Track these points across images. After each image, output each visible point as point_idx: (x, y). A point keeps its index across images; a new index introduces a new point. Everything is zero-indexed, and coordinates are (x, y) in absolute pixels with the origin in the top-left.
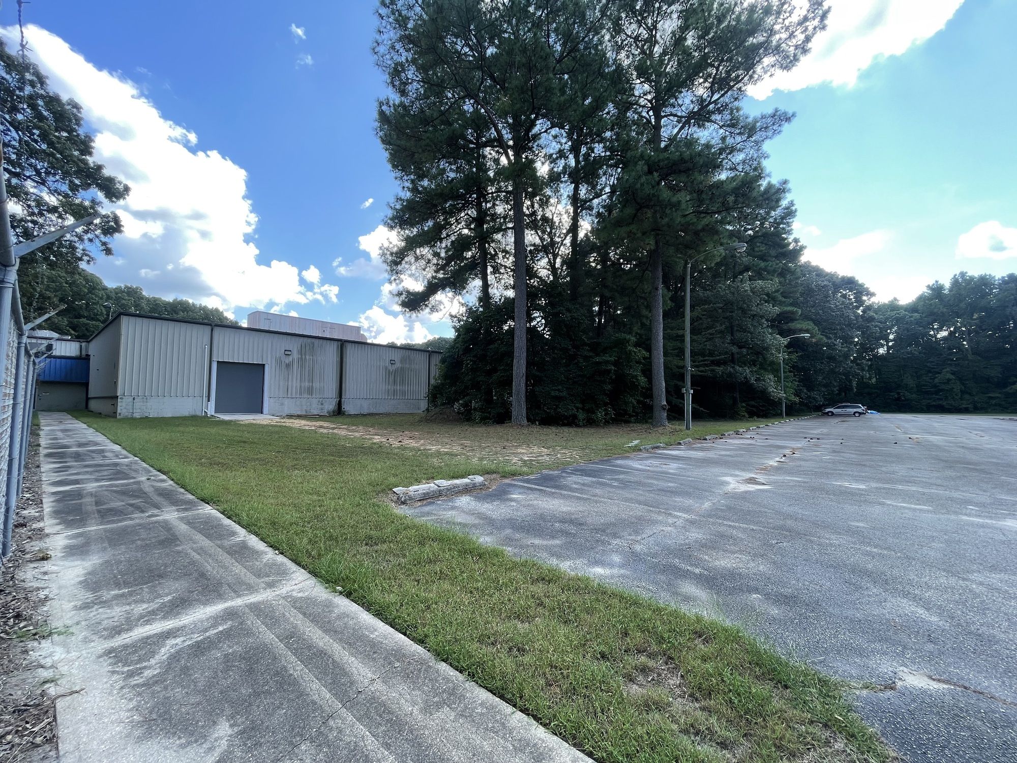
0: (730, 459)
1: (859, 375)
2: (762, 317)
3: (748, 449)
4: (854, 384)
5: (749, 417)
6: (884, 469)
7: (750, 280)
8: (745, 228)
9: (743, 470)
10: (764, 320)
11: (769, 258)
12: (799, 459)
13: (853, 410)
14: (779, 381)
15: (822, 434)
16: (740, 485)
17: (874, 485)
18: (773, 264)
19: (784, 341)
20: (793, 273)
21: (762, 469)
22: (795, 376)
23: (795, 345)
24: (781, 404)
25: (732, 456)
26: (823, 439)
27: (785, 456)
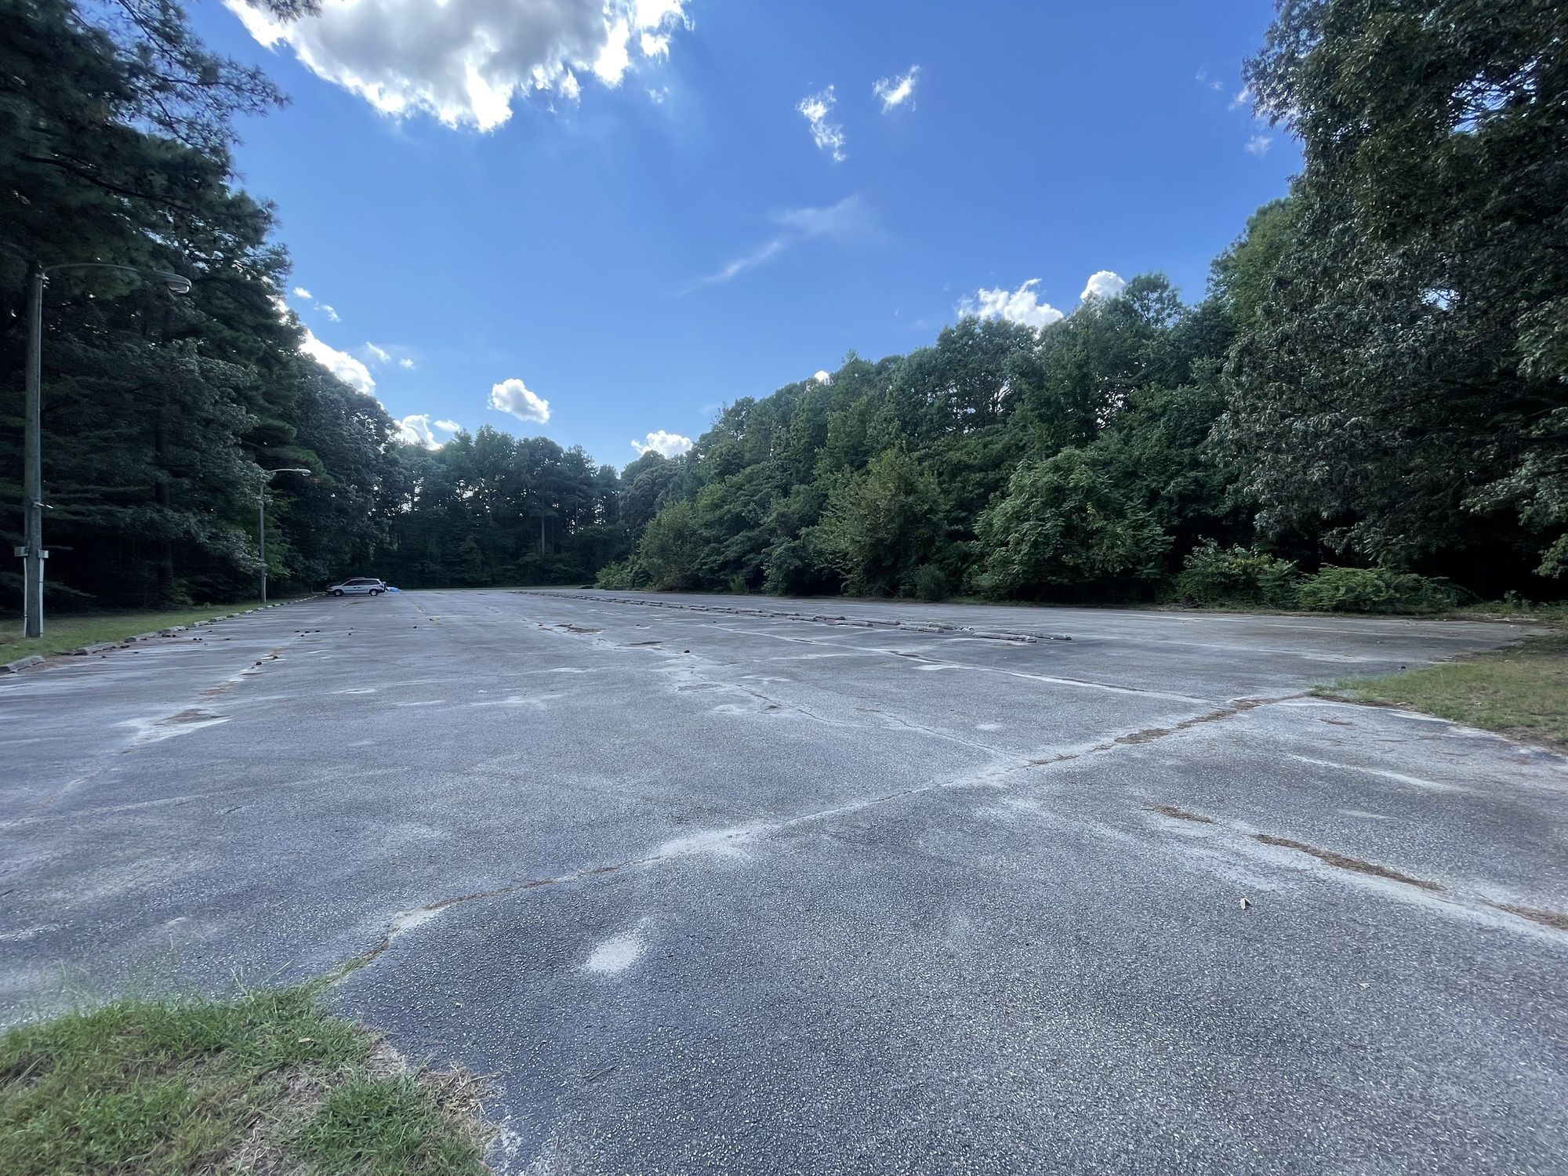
0: (143, 683)
1: (378, 537)
2: (224, 426)
3: (186, 662)
4: (372, 550)
5: (195, 604)
6: (399, 662)
7: (200, 353)
8: (191, 253)
9: (173, 700)
10: (228, 433)
11: (241, 326)
12: (284, 665)
13: (367, 587)
14: (256, 539)
15: (324, 624)
16: (161, 729)
17: (386, 685)
18: (247, 339)
19: (266, 475)
20: (285, 365)
21: (213, 692)
22: (284, 534)
23: (284, 484)
24: (259, 579)
25: (148, 679)
26: (324, 630)
27: (259, 664)
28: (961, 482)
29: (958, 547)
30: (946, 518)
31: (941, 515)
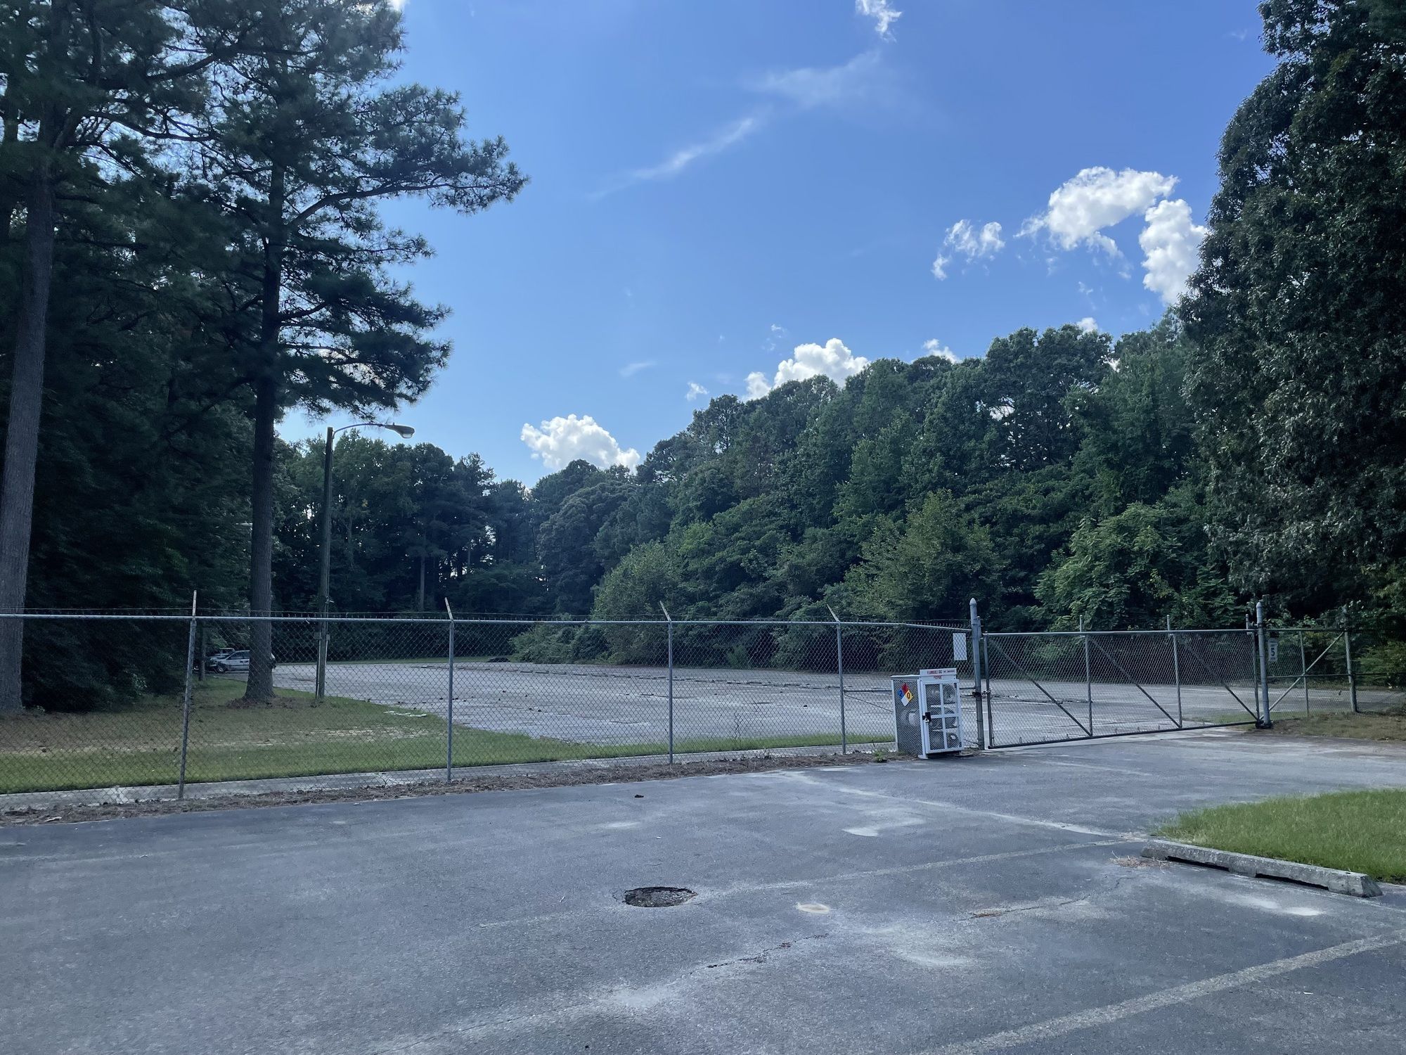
28: (1019, 535)
29: (1016, 613)
30: (1002, 578)
31: (995, 576)
